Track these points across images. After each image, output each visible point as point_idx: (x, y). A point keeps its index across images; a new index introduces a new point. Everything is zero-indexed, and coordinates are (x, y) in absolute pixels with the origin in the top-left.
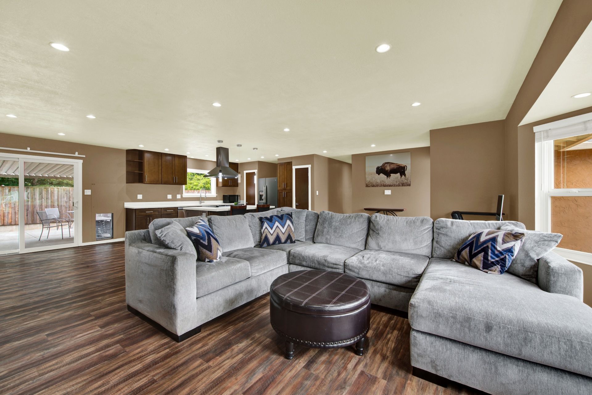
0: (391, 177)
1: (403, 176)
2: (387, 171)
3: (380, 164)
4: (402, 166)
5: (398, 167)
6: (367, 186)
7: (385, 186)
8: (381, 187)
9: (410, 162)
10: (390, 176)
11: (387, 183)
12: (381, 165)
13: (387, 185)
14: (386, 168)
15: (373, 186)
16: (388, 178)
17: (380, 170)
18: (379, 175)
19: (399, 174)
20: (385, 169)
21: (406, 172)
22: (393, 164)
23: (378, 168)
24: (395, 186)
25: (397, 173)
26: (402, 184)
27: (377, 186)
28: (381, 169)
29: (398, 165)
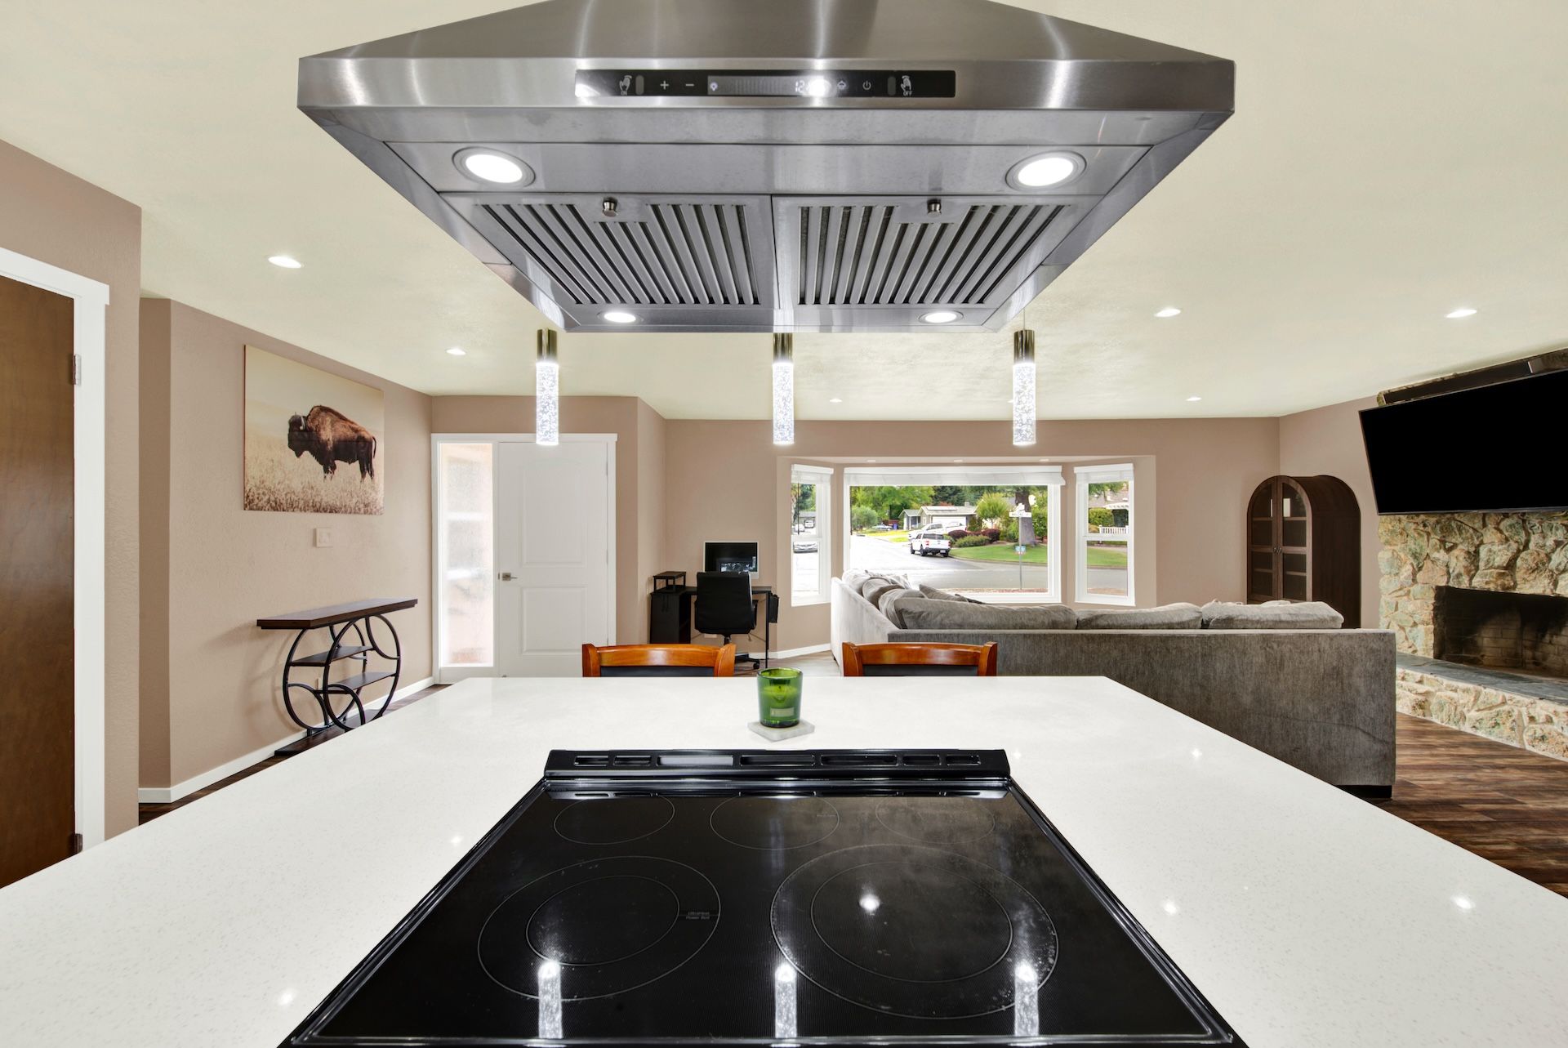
0: (336, 471)
1: (368, 475)
2: (325, 444)
3: (304, 412)
4: (367, 436)
5: (356, 436)
6: (249, 504)
7: (317, 511)
8: (303, 514)
9: (382, 429)
10: (334, 468)
11: (325, 499)
12: (306, 415)
13: (323, 504)
14: (322, 432)
15: (277, 507)
16: (329, 476)
17: (302, 436)
18: (298, 455)
19: (357, 464)
20: (318, 432)
21: (373, 460)
22: (342, 423)
23: (295, 423)
24: (346, 512)
25: (354, 461)
26: (366, 506)
27: (292, 507)
28: (305, 430)
29: (356, 431)
